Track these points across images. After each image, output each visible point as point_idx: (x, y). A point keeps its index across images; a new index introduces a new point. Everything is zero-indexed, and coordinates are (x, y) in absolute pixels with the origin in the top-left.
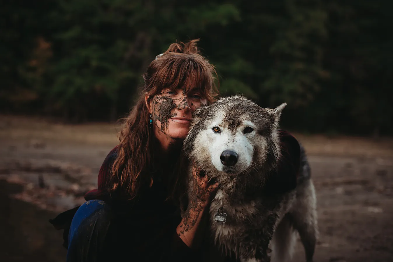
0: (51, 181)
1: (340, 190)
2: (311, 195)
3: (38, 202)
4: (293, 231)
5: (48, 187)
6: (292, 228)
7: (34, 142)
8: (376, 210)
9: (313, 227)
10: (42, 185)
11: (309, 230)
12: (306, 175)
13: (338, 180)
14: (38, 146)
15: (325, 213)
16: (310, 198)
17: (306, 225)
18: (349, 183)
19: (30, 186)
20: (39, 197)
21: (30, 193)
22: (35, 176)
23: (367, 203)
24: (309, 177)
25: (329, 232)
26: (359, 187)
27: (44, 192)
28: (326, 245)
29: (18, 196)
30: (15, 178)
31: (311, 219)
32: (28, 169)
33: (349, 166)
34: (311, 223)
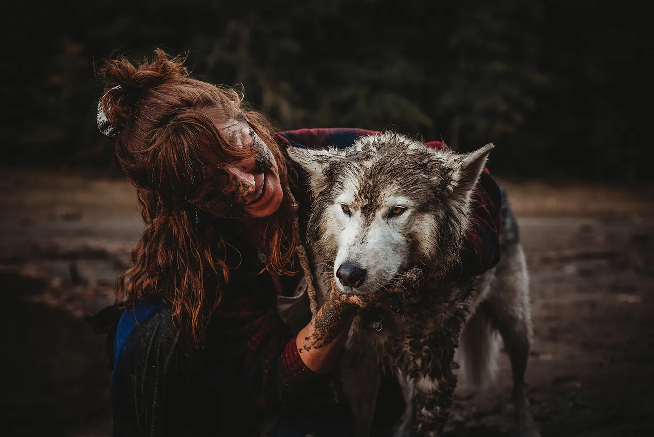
0: (90, 272)
1: (571, 269)
2: (520, 269)
3: (70, 307)
4: (491, 331)
5: (85, 283)
6: (489, 326)
7: (62, 210)
8: (631, 299)
9: (524, 324)
10: (76, 279)
11: (518, 328)
12: (511, 236)
13: (568, 252)
14: (68, 217)
15: (546, 306)
16: (518, 275)
17: (513, 320)
18: (586, 257)
19: (56, 282)
20: (70, 299)
21: (56, 293)
22: (64, 266)
23: (615, 289)
24: (516, 240)
25: (553, 336)
26: (603, 262)
27: (78, 290)
28: (547, 357)
29: (37, 299)
30: (31, 270)
31: (521, 310)
32: (53, 254)
33: (586, 229)
34: (520, 316)
